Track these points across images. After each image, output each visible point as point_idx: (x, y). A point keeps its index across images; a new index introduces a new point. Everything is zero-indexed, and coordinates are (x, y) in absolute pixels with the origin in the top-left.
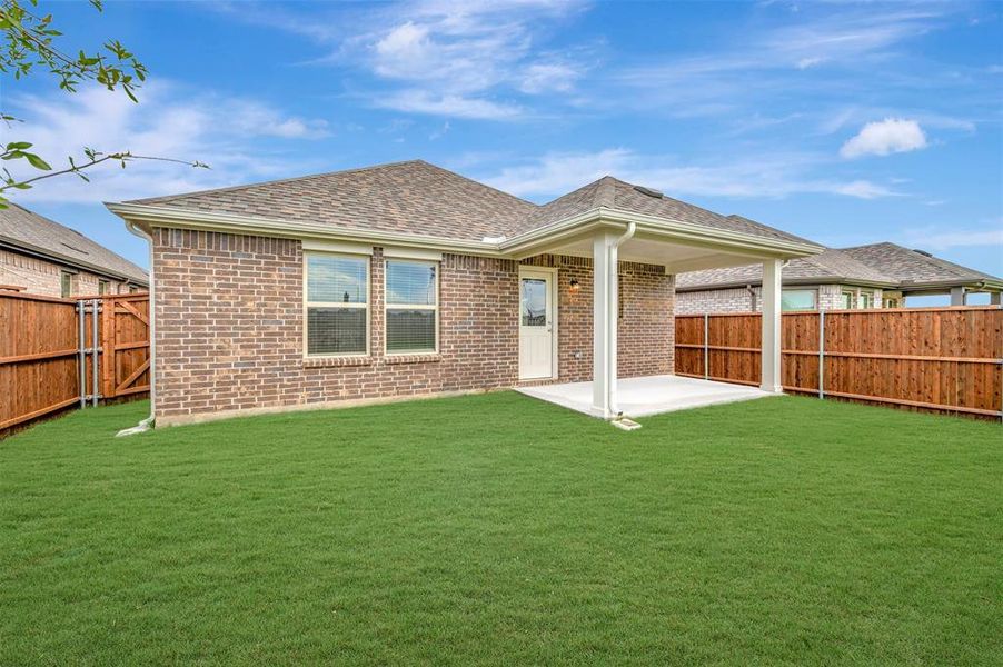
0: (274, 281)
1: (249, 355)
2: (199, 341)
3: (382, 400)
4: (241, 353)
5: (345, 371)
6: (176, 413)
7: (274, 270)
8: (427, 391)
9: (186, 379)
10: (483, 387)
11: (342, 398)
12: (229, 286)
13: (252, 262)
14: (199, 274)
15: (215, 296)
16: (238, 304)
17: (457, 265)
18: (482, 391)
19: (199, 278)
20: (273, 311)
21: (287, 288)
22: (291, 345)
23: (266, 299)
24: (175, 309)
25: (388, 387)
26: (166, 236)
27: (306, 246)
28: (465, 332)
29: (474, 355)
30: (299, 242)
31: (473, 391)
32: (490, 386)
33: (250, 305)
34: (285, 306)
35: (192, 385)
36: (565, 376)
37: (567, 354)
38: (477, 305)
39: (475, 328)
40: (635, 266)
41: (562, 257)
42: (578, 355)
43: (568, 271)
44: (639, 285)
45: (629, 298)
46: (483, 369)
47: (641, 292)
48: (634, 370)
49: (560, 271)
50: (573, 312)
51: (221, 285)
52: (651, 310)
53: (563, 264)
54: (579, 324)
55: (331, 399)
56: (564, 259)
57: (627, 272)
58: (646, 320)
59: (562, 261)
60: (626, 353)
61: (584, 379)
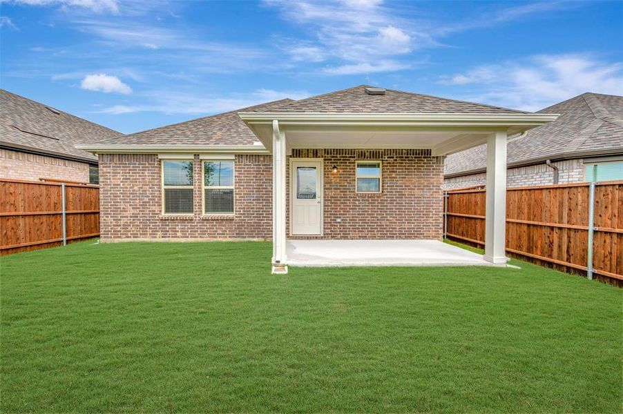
0: (146, 176)
1: (136, 212)
2: (116, 205)
3: (199, 240)
4: (132, 211)
5: (180, 223)
6: (107, 237)
7: (146, 170)
8: (226, 237)
9: (111, 222)
10: (262, 237)
11: (179, 237)
12: (127, 179)
13: (136, 167)
14: (115, 174)
15: (121, 184)
16: (130, 188)
17: (245, 161)
18: (262, 240)
19: (115, 176)
20: (145, 191)
21: (152, 179)
22: (153, 208)
23: (143, 185)
24: (106, 190)
25: (203, 233)
26: (103, 157)
27: (160, 157)
28: (251, 203)
29: (256, 217)
30: (157, 155)
31: (256, 239)
32: (268, 237)
33: (136, 188)
34: (151, 188)
35: (114, 225)
36: (327, 234)
37: (329, 219)
38: (258, 185)
39: (257, 200)
40: (396, 152)
41: (325, 150)
42: (339, 220)
43: (331, 160)
44: (401, 166)
45: (390, 178)
46: (263, 226)
47: (403, 172)
48: (396, 234)
49: (325, 160)
50: (334, 189)
51: (123, 179)
52: (415, 186)
53: (326, 155)
54: (340, 197)
55: (172, 237)
56: (327, 151)
57: (388, 158)
58: (408, 195)
59: (325, 153)
60: (388, 220)
61: (345, 238)
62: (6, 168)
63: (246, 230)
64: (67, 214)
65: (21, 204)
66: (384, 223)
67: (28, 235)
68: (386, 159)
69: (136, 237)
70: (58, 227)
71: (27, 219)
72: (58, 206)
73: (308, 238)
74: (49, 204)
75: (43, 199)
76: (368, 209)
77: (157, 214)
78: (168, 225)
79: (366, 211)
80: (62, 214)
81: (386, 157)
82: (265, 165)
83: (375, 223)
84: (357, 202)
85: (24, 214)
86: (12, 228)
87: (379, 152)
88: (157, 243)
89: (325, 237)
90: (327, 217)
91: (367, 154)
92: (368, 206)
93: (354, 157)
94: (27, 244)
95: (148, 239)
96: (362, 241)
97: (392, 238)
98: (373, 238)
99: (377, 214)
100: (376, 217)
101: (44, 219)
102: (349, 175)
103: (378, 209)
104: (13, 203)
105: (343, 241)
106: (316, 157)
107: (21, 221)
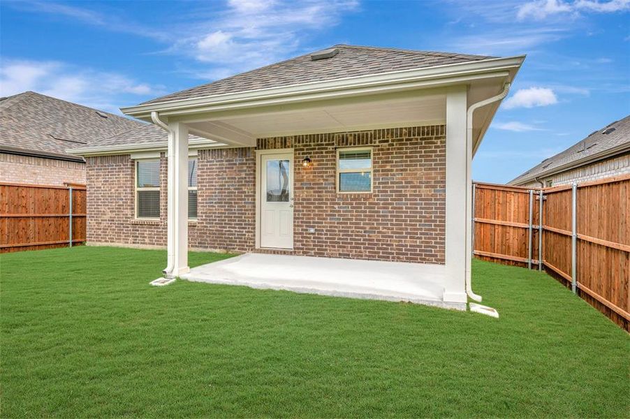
0: (121, 178)
2: (98, 208)
4: (110, 215)
6: (91, 240)
7: (121, 172)
9: (94, 226)
10: (224, 248)
12: (107, 181)
13: (113, 169)
14: (98, 176)
15: (102, 187)
16: (109, 190)
17: (208, 157)
18: (224, 251)
19: (98, 178)
20: (120, 193)
21: (126, 181)
22: (126, 211)
23: (118, 187)
24: (91, 193)
26: (89, 160)
27: (133, 157)
28: (213, 206)
29: (218, 224)
30: (130, 155)
31: (218, 251)
32: (230, 249)
33: (113, 190)
34: (124, 190)
35: (96, 229)
36: (298, 248)
37: (300, 228)
38: (220, 186)
39: (219, 203)
40: (392, 133)
41: (295, 137)
42: (312, 230)
43: (303, 150)
44: (400, 153)
45: (382, 171)
46: (225, 234)
47: (401, 162)
48: (393, 254)
49: (296, 150)
50: (307, 188)
51: (104, 181)
52: (420, 182)
53: (297, 144)
54: (314, 200)
55: (142, 243)
56: (298, 139)
57: (380, 142)
58: (410, 195)
59: (295, 141)
60: (379, 232)
61: (321, 254)
62: (35, 174)
63: (208, 239)
64: (73, 217)
65: (32, 206)
66: (374, 236)
67: (37, 235)
68: (377, 144)
69: (113, 242)
70: (65, 229)
71: (37, 220)
72: (66, 209)
73: (275, 252)
74: (58, 207)
75: (52, 202)
76: (352, 216)
77: (129, 218)
78: (138, 231)
79: (349, 219)
80: (69, 217)
81: (377, 141)
82: (229, 161)
83: (362, 236)
84: (336, 206)
85: (34, 215)
86: (23, 229)
87: (367, 134)
88: (128, 249)
89: (295, 252)
90: (298, 226)
91: (351, 139)
92: (350, 211)
93: (333, 144)
94: (35, 244)
95: (121, 245)
96: (342, 260)
97: (386, 258)
98: (359, 257)
99: (364, 224)
100: (362, 228)
101: (52, 221)
102: (326, 168)
103: (365, 216)
104: (24, 205)
105: (317, 259)
106: (285, 147)
107: (31, 222)
